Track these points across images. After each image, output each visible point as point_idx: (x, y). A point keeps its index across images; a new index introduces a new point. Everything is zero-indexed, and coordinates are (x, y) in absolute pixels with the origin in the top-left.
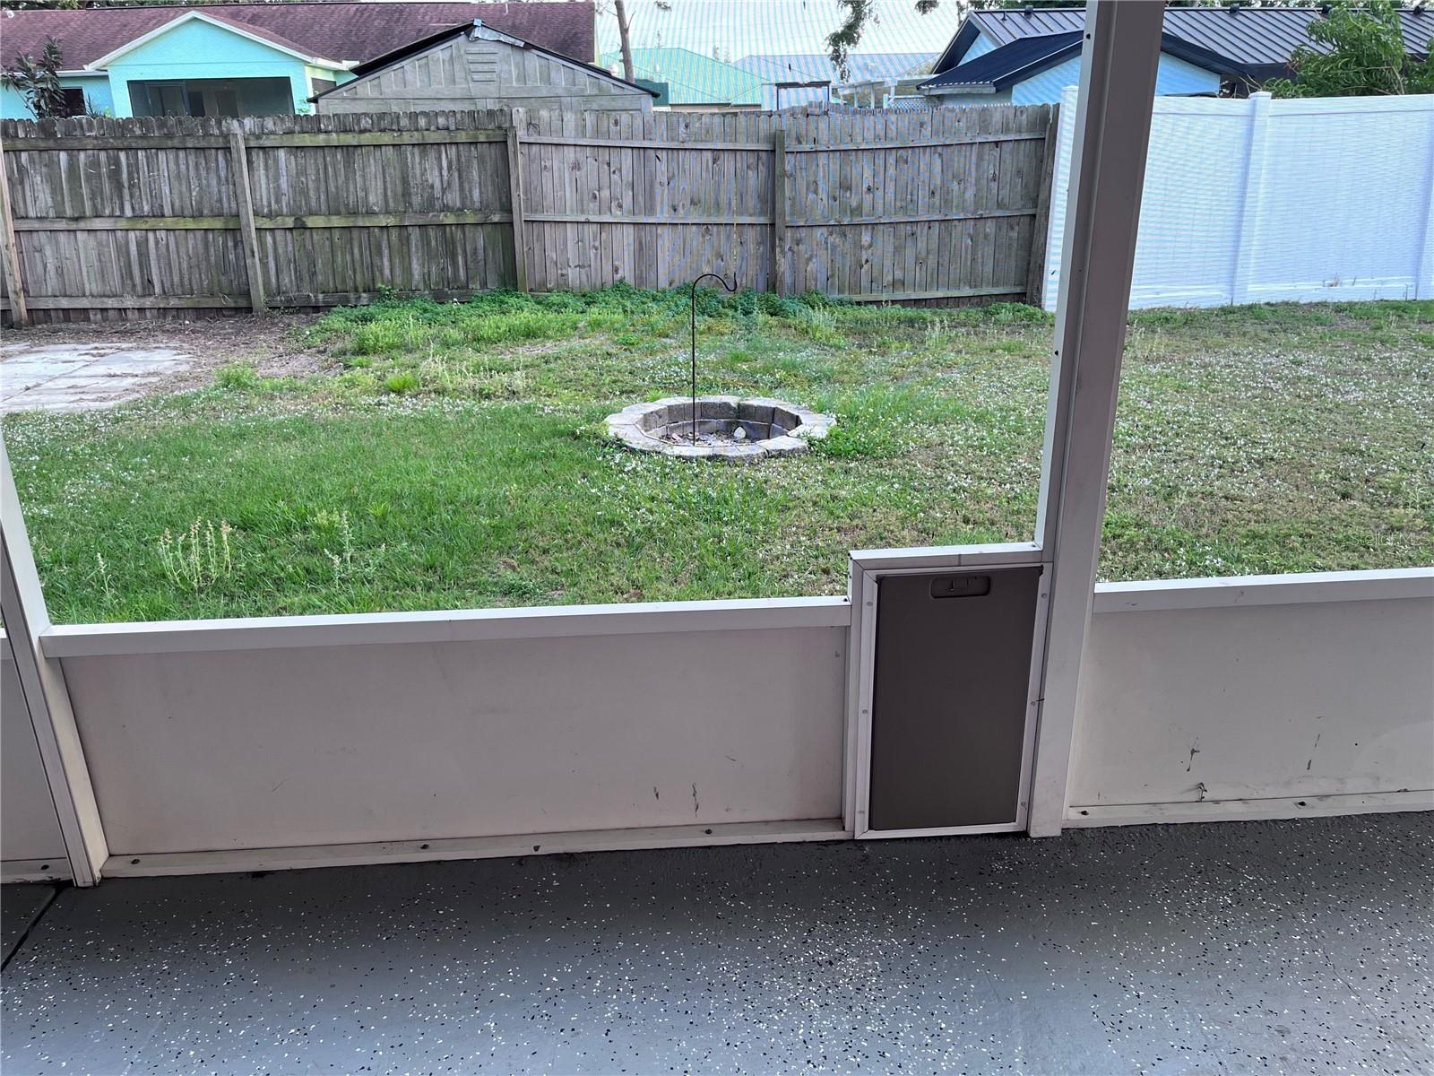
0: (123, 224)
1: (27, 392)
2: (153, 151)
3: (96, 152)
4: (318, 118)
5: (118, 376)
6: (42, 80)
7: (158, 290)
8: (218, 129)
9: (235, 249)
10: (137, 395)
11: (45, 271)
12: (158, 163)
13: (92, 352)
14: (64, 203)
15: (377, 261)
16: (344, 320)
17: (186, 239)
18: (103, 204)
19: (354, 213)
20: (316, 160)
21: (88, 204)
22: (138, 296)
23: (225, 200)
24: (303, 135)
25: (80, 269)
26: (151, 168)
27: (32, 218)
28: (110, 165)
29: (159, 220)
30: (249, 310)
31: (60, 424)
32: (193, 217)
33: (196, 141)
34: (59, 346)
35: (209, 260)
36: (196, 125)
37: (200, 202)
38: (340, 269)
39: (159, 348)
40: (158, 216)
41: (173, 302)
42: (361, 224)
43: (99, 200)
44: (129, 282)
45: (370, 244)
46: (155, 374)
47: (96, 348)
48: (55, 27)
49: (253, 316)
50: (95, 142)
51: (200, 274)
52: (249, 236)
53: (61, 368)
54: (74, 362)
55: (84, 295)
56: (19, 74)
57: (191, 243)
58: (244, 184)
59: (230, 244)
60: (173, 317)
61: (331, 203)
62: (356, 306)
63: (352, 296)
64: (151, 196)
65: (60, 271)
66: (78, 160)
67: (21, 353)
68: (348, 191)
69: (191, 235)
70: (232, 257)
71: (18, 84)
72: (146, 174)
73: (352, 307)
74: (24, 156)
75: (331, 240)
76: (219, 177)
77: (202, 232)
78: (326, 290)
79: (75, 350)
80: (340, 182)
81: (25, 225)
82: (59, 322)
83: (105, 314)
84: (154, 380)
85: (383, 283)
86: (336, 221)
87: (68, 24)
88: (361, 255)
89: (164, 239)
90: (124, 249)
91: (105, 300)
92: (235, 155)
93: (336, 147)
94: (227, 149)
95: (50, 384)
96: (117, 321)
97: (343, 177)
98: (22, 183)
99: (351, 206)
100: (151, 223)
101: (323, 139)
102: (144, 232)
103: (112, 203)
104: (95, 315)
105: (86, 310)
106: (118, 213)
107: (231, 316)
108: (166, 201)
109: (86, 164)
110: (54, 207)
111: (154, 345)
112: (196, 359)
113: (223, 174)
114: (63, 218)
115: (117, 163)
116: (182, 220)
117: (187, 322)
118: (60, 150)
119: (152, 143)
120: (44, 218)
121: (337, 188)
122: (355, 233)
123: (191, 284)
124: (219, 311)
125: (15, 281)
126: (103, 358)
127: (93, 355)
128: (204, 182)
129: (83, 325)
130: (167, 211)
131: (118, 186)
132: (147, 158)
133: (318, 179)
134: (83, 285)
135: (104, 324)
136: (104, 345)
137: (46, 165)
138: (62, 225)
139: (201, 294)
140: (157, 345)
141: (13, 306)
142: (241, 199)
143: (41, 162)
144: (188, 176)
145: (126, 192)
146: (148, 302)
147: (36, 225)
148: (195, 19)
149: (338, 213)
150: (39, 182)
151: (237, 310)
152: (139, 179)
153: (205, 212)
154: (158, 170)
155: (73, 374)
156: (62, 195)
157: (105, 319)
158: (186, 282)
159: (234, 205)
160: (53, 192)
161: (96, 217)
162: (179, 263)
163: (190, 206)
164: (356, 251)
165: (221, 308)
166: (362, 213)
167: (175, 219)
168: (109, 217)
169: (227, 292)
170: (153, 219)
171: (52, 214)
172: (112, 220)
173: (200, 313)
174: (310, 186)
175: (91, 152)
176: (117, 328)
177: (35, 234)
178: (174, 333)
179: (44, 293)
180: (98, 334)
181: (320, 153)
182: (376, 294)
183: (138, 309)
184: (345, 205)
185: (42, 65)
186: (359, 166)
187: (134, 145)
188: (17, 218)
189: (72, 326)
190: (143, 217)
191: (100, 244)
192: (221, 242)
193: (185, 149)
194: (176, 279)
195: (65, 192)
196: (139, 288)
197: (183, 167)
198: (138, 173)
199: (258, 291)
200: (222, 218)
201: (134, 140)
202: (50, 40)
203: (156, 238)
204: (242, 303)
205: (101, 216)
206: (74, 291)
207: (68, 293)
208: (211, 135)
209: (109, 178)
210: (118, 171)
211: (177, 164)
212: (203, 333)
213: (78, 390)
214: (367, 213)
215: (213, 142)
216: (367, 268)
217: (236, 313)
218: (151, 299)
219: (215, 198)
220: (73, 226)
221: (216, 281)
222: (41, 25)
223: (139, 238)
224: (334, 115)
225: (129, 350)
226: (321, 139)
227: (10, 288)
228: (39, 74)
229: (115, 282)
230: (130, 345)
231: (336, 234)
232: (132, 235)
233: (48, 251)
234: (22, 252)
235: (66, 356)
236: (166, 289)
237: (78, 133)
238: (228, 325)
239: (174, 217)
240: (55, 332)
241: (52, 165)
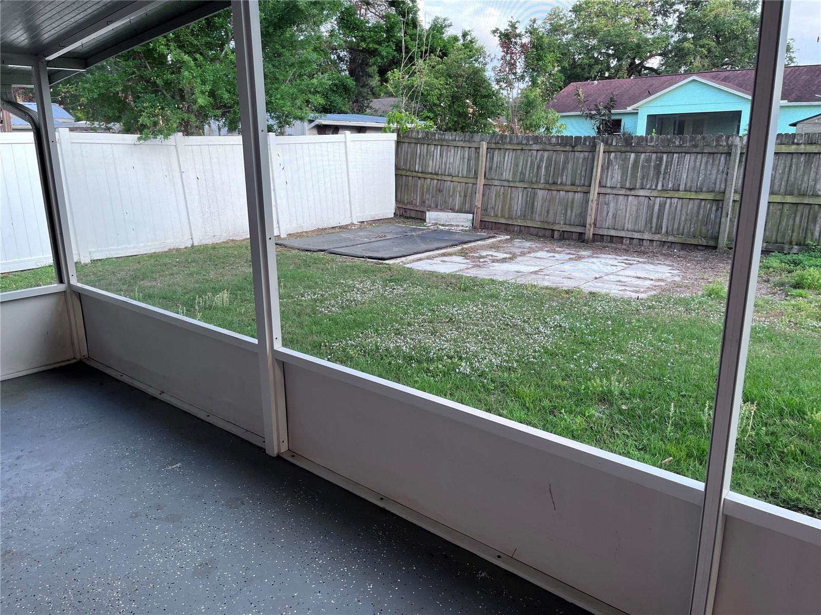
0: (655, 193)
1: (596, 280)
2: (683, 154)
3: (651, 154)
4: (794, 135)
5: (642, 278)
6: (604, 115)
7: (664, 230)
8: (726, 142)
9: (716, 212)
10: (655, 292)
11: (607, 215)
12: (684, 160)
13: (625, 261)
14: (626, 181)
15: (811, 226)
16: (779, 261)
17: (688, 204)
18: (647, 182)
19: (803, 195)
20: (785, 161)
21: (639, 181)
22: (652, 233)
23: (718, 183)
24: (781, 146)
25: (625, 216)
26: (679, 164)
27: (608, 187)
28: (656, 161)
29: (676, 192)
30: (715, 248)
31: (619, 304)
32: (696, 192)
33: (710, 149)
34: (607, 255)
35: (698, 217)
36: (713, 140)
37: (702, 184)
38: (783, 230)
39: (660, 264)
40: (675, 190)
41: (671, 239)
42: (806, 202)
43: (645, 180)
44: (649, 225)
45: (809, 215)
46: (662, 280)
47: (627, 260)
48: (615, 88)
49: (716, 252)
50: (652, 148)
51: (690, 225)
52: (728, 205)
53: (609, 269)
54: (616, 266)
55: (623, 230)
56: (593, 112)
57: (690, 206)
58: (733, 174)
59: (714, 208)
60: (668, 247)
61: (788, 188)
62: (789, 253)
63: (787, 246)
64: (675, 179)
65: (615, 216)
66: (640, 158)
67: (589, 257)
68: (802, 181)
69: (692, 202)
70: (713, 216)
71: (592, 117)
72: (676, 166)
73: (786, 254)
74: (613, 155)
75: (782, 210)
76: (718, 170)
77: (699, 201)
78: (769, 241)
79: (616, 259)
80: (798, 174)
81: (603, 190)
82: (606, 243)
83: (632, 240)
84: (663, 284)
85: (812, 240)
86: (789, 199)
87: (622, 86)
88: (801, 222)
89: (675, 203)
90: (651, 208)
91: (634, 233)
92: (732, 157)
93: (802, 153)
94: (729, 154)
95: (606, 278)
96: (637, 245)
97: (801, 172)
98: (608, 168)
99: (802, 190)
100: (671, 194)
101: (795, 148)
102: (665, 199)
103: (652, 182)
104: (626, 241)
105: (622, 237)
106: (654, 187)
107: (702, 250)
108: (683, 182)
109: (643, 160)
110: (621, 182)
111: (658, 262)
112: (683, 274)
113: (721, 168)
114: (624, 188)
115: (661, 160)
116: (689, 193)
117: (675, 250)
118: (632, 152)
119: (684, 150)
120: (615, 187)
121: (795, 178)
122: (800, 208)
123: (683, 229)
124: (696, 247)
125: (592, 219)
126: (631, 266)
127: (626, 263)
128: (709, 172)
129: (619, 246)
130: (682, 187)
131: (658, 173)
132: (679, 158)
133: (783, 172)
134: (625, 223)
135: (630, 246)
136: (629, 258)
137: (622, 160)
138: (623, 192)
139: (688, 236)
140: (660, 262)
141: (587, 232)
142: (729, 183)
143: (620, 157)
144: (700, 168)
145: (661, 176)
146: (657, 237)
147: (609, 191)
148: (694, 80)
149: (791, 194)
150: (617, 169)
151: (707, 247)
152: (670, 169)
153: (704, 189)
154: (683, 165)
155: (618, 273)
156: (627, 176)
157: (630, 244)
158: (681, 228)
159: (723, 186)
160: (623, 174)
161: (642, 189)
162: (680, 217)
163: (696, 185)
164: (798, 219)
165: (697, 245)
166: (809, 195)
167: (685, 192)
168: (648, 189)
169: (704, 236)
170: (672, 192)
171: (619, 186)
172: (650, 191)
173: (684, 246)
174: (776, 177)
175: (648, 154)
176: (636, 249)
177: (607, 196)
178: (666, 256)
179: (603, 226)
180: (626, 251)
181: (789, 157)
182: (804, 246)
183: (650, 240)
184: (798, 189)
185: (606, 107)
186: (815, 166)
187: (673, 151)
188: (601, 187)
189: (613, 245)
190: (667, 190)
191: (639, 203)
192: (709, 207)
193: (702, 153)
194: (676, 226)
195: (629, 174)
196: (653, 229)
197: (698, 163)
198: (671, 166)
199: (724, 238)
200: (713, 193)
201: (674, 148)
202: (613, 95)
203: (671, 203)
204: (712, 243)
205: (644, 189)
206: (619, 227)
207: (616, 228)
208: (721, 145)
209: (654, 168)
210: (660, 165)
211: (695, 162)
212: (685, 258)
213: (623, 284)
214: (813, 195)
215: (721, 149)
216: (803, 230)
217: (706, 249)
218: (659, 235)
219: (712, 182)
220: (628, 193)
221: (699, 229)
222: (609, 87)
223: (661, 202)
224: (805, 134)
225: (644, 263)
226: (793, 148)
227: (588, 222)
228: (603, 112)
229: (641, 224)
230: (643, 260)
231: (787, 206)
232: (658, 199)
233: (612, 205)
234: (598, 204)
235: (611, 262)
236: (668, 231)
237: (644, 143)
238: (699, 255)
239: (685, 191)
240: (604, 247)
241: (626, 160)
